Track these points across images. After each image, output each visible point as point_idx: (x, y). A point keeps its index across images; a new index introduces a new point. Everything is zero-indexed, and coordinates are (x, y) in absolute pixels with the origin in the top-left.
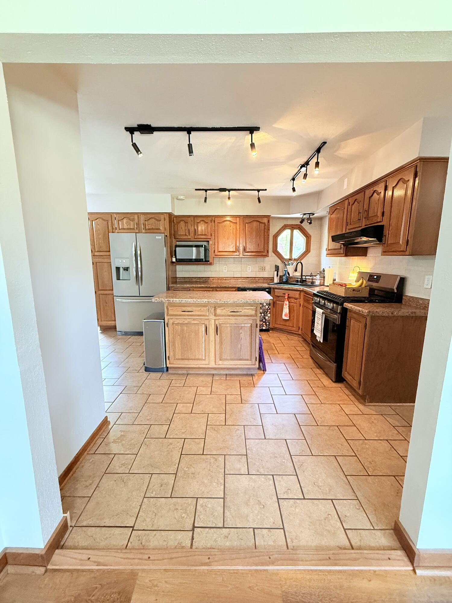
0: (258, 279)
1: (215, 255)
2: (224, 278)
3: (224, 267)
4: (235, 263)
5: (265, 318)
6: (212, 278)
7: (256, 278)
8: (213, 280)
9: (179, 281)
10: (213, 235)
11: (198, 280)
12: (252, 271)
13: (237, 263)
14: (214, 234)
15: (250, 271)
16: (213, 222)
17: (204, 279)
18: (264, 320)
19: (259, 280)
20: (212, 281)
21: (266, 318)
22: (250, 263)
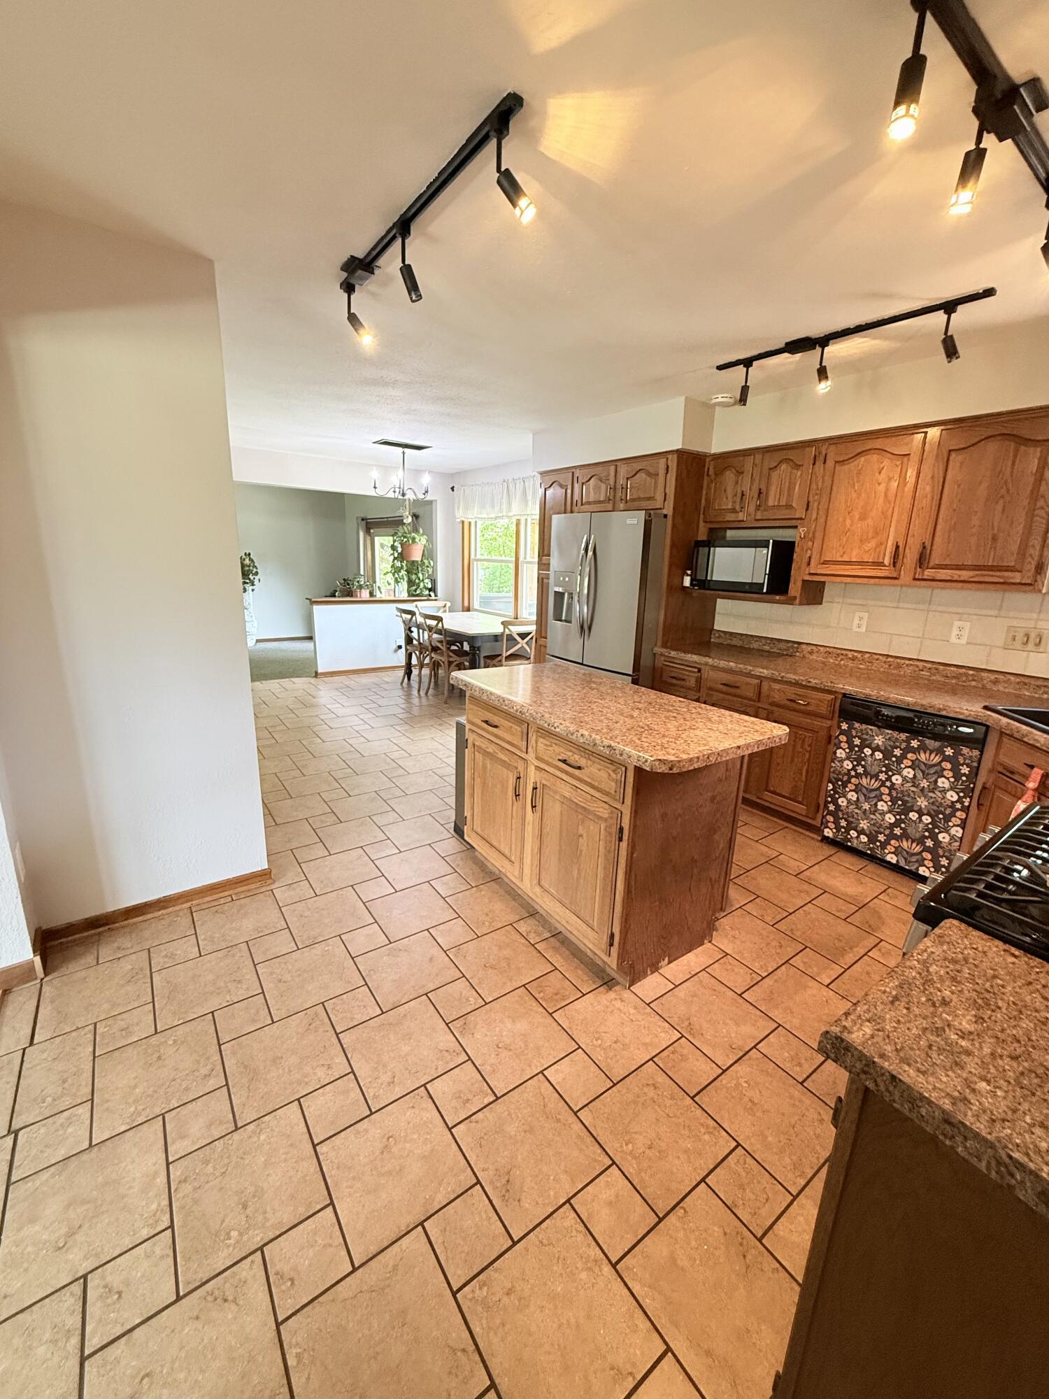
0: (993, 677)
1: (810, 574)
2: (850, 654)
3: (858, 614)
4: (901, 605)
5: (934, 837)
6: (810, 648)
7: (984, 675)
8: (811, 653)
9: (717, 641)
10: (814, 505)
11: (767, 648)
12: (968, 643)
13: (914, 606)
14: (816, 504)
15: (964, 641)
16: (819, 463)
17: (782, 646)
18: (929, 843)
19: (996, 682)
20: (807, 655)
21: (940, 836)
22: (967, 610)
